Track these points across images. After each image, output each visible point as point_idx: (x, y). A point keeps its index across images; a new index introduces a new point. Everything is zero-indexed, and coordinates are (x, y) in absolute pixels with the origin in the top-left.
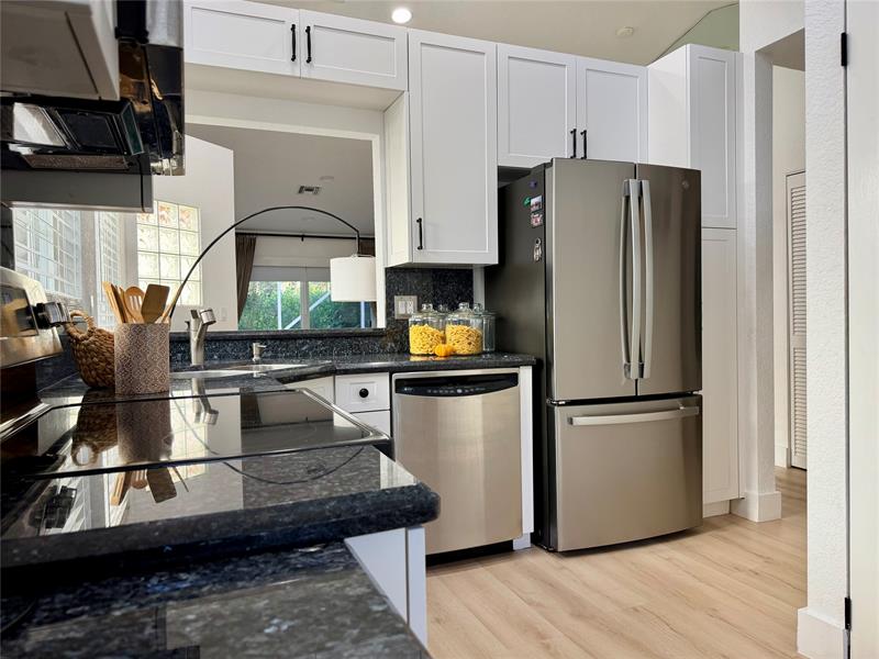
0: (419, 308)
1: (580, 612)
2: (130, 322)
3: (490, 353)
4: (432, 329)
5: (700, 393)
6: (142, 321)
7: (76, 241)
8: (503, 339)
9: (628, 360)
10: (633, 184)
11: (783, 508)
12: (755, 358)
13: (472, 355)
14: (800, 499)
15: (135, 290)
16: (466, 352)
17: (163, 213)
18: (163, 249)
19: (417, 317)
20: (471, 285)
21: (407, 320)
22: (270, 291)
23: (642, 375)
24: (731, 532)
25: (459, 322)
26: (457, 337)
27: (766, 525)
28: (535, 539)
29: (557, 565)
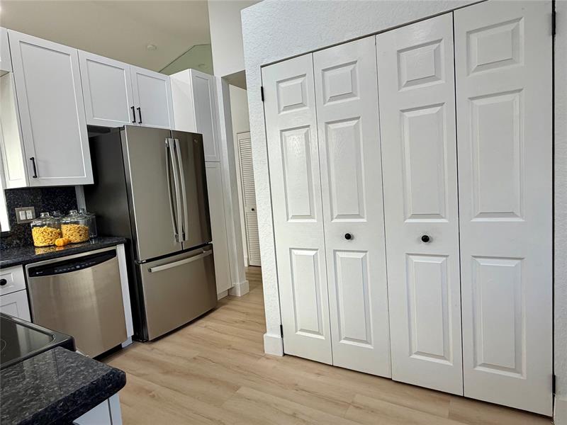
0: (37, 216)
1: (167, 370)
3: (95, 238)
5: (211, 242)
9: (177, 233)
10: (171, 141)
11: (250, 287)
13: (83, 242)
14: (259, 281)
16: (78, 240)
19: (38, 222)
20: (75, 197)
21: (29, 224)
23: (184, 239)
25: (71, 223)
26: (71, 232)
27: (244, 297)
28: (135, 338)
29: (149, 349)
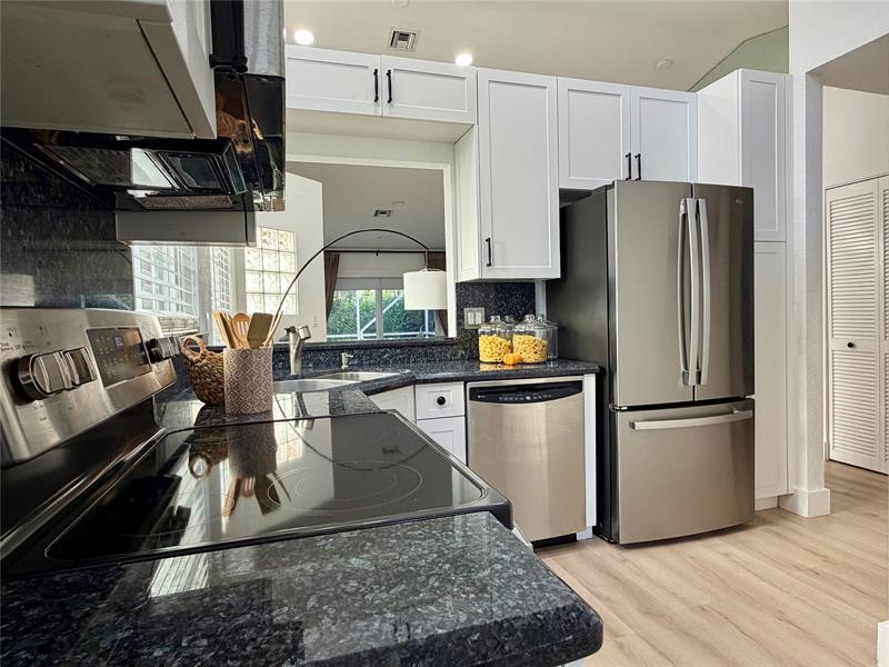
0: (487, 320)
1: (648, 609)
2: (238, 348)
3: (554, 360)
4: (500, 340)
5: (753, 397)
6: (247, 347)
7: (194, 267)
8: (564, 347)
9: (686, 368)
10: (691, 202)
11: (832, 504)
12: (804, 364)
13: (538, 363)
15: (242, 316)
16: (532, 360)
17: (266, 237)
18: (266, 268)
19: (486, 328)
20: (534, 297)
21: (477, 330)
22: (350, 297)
23: (699, 382)
24: (782, 527)
25: (525, 333)
26: (524, 346)
27: (814, 521)
28: (597, 531)
29: (619, 557)
